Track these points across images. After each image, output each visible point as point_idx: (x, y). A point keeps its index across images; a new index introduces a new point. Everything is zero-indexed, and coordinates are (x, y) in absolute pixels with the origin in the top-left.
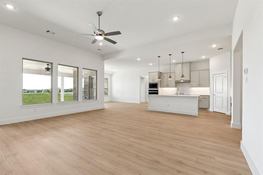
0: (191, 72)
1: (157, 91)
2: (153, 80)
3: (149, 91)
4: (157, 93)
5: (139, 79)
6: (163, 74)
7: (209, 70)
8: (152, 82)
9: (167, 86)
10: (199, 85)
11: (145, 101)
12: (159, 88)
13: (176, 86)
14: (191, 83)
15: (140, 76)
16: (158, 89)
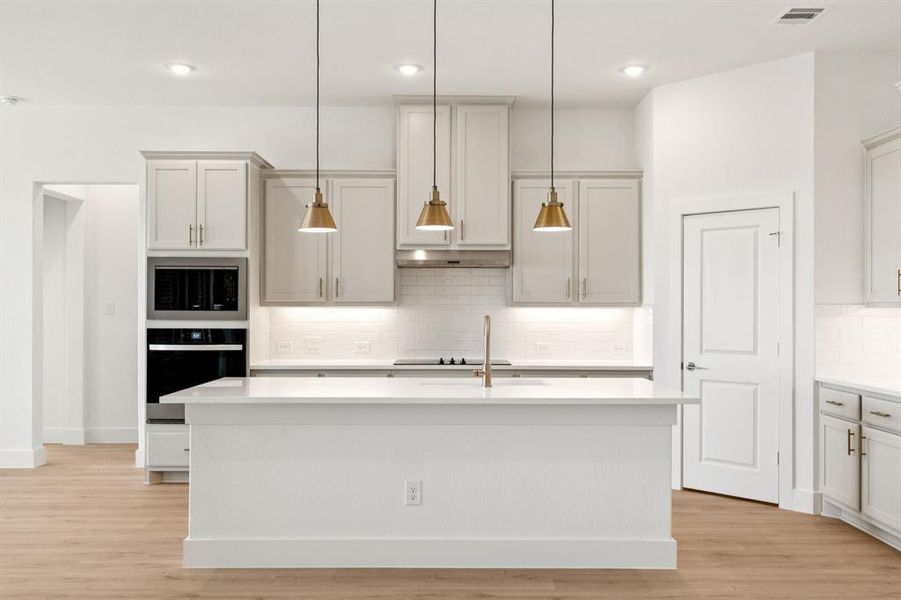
0: (519, 183)
1: (240, 336)
2: (198, 232)
3: (153, 336)
4: (236, 366)
5: (26, 213)
6: (287, 181)
7: (638, 175)
8: (180, 248)
9: (328, 293)
10: (577, 294)
11: (87, 433)
12: (252, 309)
13: (397, 299)
14: (516, 269)
15: (38, 185)
16: (246, 317)
